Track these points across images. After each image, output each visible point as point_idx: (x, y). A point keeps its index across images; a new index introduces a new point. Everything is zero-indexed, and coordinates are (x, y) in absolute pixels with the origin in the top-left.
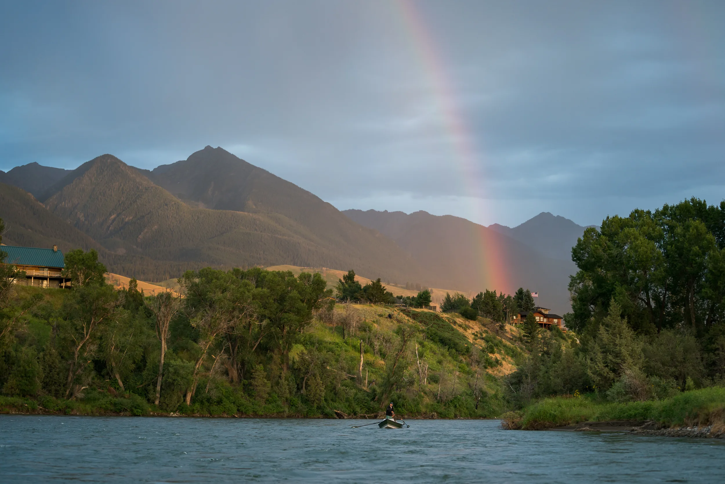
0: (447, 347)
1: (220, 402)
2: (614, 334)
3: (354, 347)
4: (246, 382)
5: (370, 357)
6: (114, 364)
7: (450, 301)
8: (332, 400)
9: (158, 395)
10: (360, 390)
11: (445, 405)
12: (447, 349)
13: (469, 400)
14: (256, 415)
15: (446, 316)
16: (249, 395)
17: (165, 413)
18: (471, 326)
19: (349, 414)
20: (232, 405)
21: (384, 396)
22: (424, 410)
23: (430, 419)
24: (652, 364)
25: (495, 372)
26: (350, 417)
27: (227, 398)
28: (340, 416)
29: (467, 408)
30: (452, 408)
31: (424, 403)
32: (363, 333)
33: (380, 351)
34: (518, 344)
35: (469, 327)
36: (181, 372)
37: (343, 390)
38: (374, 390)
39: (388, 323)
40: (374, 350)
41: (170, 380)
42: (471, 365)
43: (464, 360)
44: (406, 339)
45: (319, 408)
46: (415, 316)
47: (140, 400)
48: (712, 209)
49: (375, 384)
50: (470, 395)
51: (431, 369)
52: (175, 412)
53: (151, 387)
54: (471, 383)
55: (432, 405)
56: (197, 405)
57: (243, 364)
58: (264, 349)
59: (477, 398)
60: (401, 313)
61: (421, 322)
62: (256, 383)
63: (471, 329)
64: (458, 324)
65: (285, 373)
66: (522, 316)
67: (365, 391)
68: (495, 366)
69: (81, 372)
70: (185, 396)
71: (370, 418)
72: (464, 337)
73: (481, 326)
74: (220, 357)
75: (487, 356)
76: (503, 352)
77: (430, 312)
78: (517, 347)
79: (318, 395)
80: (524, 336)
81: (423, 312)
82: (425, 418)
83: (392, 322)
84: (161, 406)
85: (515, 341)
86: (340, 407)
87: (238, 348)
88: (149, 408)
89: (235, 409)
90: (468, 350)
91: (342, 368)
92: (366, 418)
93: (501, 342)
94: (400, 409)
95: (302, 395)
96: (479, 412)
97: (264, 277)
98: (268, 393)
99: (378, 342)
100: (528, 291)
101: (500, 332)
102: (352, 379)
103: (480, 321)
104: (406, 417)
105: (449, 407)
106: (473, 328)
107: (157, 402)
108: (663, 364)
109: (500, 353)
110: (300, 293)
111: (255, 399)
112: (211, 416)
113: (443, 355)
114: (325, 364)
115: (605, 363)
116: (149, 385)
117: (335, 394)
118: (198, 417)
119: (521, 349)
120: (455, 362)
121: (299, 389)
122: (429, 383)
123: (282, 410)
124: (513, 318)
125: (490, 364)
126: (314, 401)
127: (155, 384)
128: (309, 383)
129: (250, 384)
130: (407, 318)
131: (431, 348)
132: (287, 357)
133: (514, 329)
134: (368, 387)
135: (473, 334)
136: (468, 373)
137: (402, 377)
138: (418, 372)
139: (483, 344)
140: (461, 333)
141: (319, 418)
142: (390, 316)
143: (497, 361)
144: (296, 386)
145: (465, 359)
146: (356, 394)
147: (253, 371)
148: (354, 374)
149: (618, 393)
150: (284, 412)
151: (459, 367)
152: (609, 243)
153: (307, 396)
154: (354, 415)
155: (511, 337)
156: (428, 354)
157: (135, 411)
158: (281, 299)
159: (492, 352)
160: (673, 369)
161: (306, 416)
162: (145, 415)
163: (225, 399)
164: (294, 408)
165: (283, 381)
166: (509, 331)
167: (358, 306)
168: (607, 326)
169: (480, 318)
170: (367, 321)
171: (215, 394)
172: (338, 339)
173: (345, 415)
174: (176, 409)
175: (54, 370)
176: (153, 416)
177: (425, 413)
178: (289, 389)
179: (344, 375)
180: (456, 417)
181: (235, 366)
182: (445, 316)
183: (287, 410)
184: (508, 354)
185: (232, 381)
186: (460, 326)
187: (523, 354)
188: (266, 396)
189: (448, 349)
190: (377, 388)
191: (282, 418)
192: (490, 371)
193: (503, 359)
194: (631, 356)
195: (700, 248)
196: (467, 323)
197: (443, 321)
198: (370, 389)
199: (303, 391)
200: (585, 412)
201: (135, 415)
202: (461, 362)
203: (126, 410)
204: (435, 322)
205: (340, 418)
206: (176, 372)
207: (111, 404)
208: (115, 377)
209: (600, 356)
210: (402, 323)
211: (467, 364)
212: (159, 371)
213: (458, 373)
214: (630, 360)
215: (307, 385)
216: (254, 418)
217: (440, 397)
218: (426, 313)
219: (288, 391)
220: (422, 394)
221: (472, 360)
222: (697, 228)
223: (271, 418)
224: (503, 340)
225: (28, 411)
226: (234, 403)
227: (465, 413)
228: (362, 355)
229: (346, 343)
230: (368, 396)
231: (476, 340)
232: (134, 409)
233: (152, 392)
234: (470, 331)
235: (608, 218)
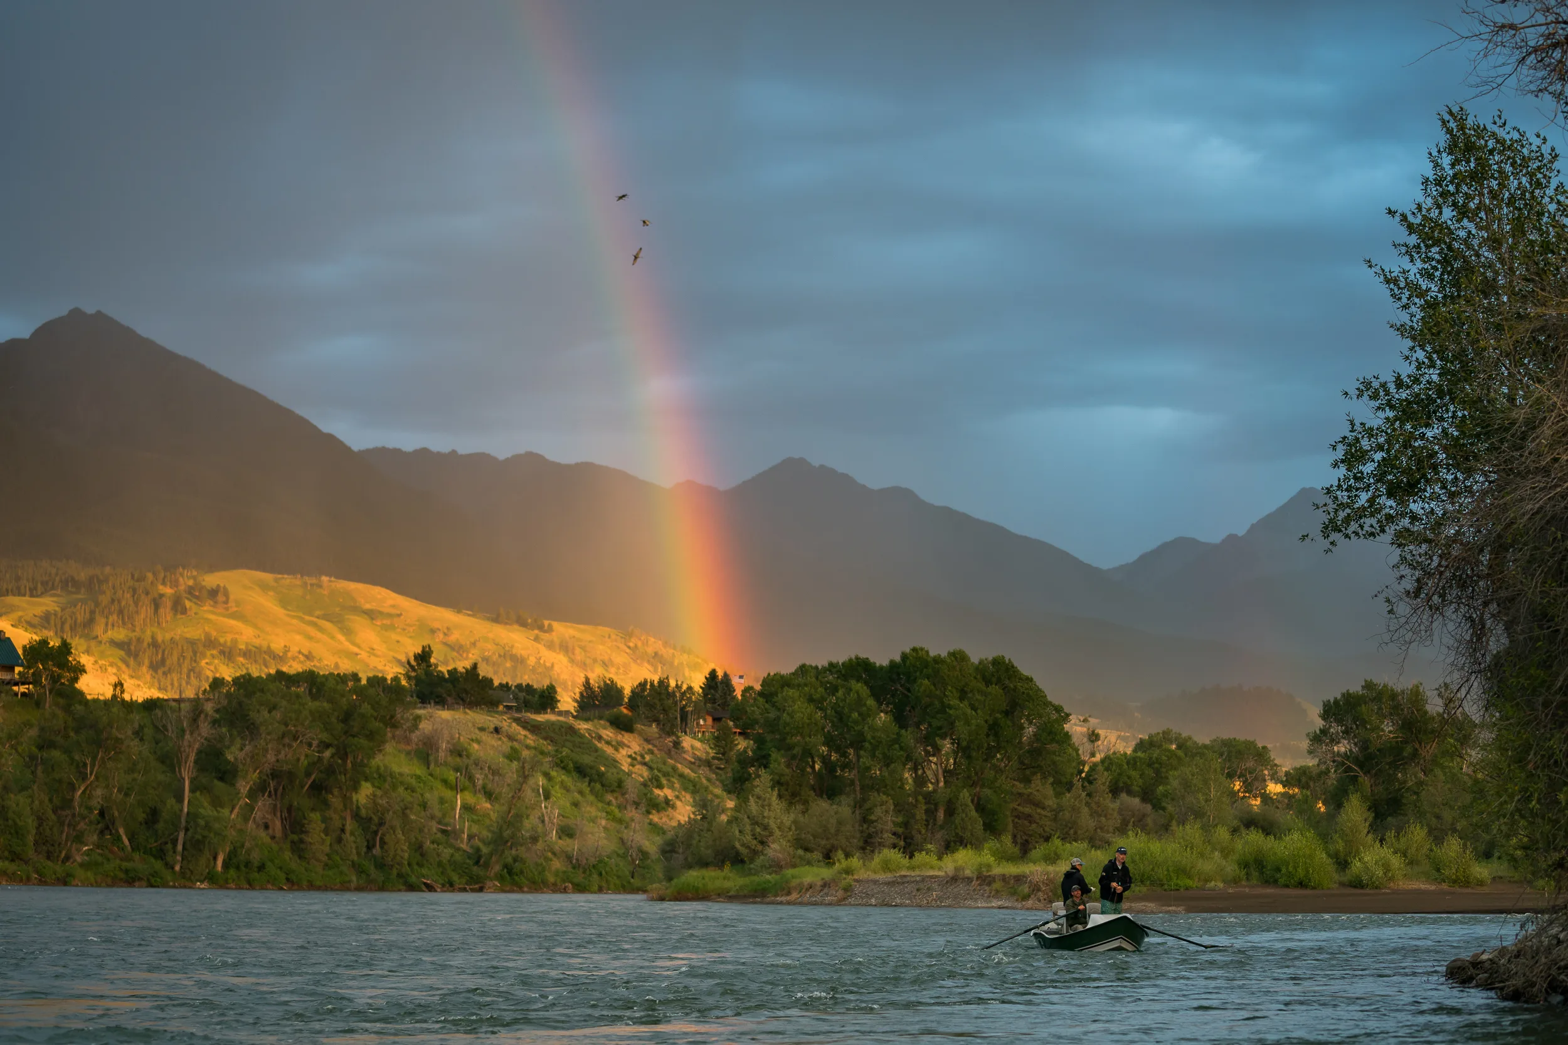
0: (587, 779)
1: (261, 868)
2: (763, 806)
3: (445, 782)
4: (295, 837)
5: (470, 798)
6: (116, 814)
7: (591, 689)
8: (418, 864)
9: (179, 858)
10: (458, 849)
11: (584, 872)
12: (587, 784)
13: (621, 864)
14: (312, 887)
15: (586, 727)
16: (300, 857)
17: (188, 884)
18: (626, 742)
19: (443, 885)
20: (279, 872)
21: (494, 859)
22: (552, 879)
23: (561, 892)
24: (803, 836)
25: (664, 819)
26: (445, 889)
27: (272, 861)
28: (430, 888)
29: (618, 877)
30: (595, 876)
31: (553, 868)
32: (458, 759)
33: (484, 787)
34: (703, 771)
35: (621, 745)
36: (217, 826)
37: (434, 849)
38: (478, 850)
39: (491, 740)
40: (474, 785)
41: (198, 837)
42: (625, 808)
43: (614, 801)
44: (526, 773)
45: (400, 875)
46: (535, 728)
47: (158, 865)
48: (881, 667)
49: (479, 839)
50: (624, 856)
51: (563, 817)
52: (202, 882)
53: (169, 846)
54: (625, 837)
55: (564, 872)
56: (232, 872)
57: (290, 809)
58: (318, 788)
59: (633, 861)
60: (514, 725)
61: (545, 739)
62: (310, 840)
63: (626, 749)
64: (604, 740)
65: (350, 825)
66: (714, 720)
67: (464, 851)
68: (664, 809)
69: (85, 827)
70: (215, 858)
71: (473, 890)
72: (614, 763)
73: (642, 742)
74: (263, 804)
75: (652, 792)
76: (677, 785)
77: (558, 721)
78: (702, 775)
79: (398, 858)
80: (714, 758)
81: (548, 721)
82: (554, 891)
83: (500, 739)
84: (183, 874)
85: (699, 766)
86: (429, 874)
87: (283, 788)
88: (168, 876)
89: (282, 876)
90: (620, 784)
91: (432, 817)
92: (467, 891)
93: (674, 769)
94: (516, 878)
95: (374, 856)
96: (636, 882)
97: (323, 684)
98: (327, 855)
99: (481, 774)
100: (726, 675)
101: (673, 753)
102: (444, 832)
103: (640, 734)
104: (526, 889)
105: (590, 875)
106: (629, 747)
107: (177, 868)
108: (815, 837)
109: (672, 788)
110: (373, 708)
111: (308, 863)
112: (251, 886)
113: (581, 793)
114: (408, 811)
115: (753, 835)
116: (166, 843)
117: (422, 855)
118: (232, 889)
119: (709, 780)
120: (600, 805)
121: (369, 848)
122: (560, 838)
123: (347, 879)
124: (698, 724)
125: (656, 806)
126: (392, 866)
127: (175, 842)
128: (387, 839)
129: (302, 841)
130: (523, 732)
131: (562, 782)
132: (351, 798)
133: (698, 744)
134: (468, 843)
135: (630, 756)
136: (620, 821)
137: (520, 831)
138: (543, 822)
139: (645, 772)
140: (609, 756)
141: (400, 890)
142: (497, 730)
143: (667, 801)
144: (366, 844)
145: (616, 798)
146: (452, 855)
147: (306, 822)
148: (446, 825)
149: (762, 867)
150: (350, 882)
151: (607, 812)
152: (767, 706)
153: (383, 858)
154: (450, 886)
155: (693, 760)
156: (557, 792)
157: (153, 881)
158: (347, 717)
159: (660, 786)
160: (823, 842)
161: (382, 888)
162: (165, 885)
163: (269, 864)
164: (363, 876)
165: (347, 836)
166: (690, 749)
167: (445, 714)
168: (759, 798)
169: (639, 726)
170: (462, 739)
171: (256, 857)
172: (419, 770)
173: (438, 887)
174: (202, 878)
175: (45, 824)
176: (174, 887)
177: (555, 884)
178: (357, 848)
179: (434, 826)
180: (600, 890)
181: (279, 814)
182: (583, 726)
183: (354, 878)
184: (686, 789)
185: (273, 837)
186: (608, 743)
187: (711, 788)
188: (325, 859)
189: (589, 784)
190: (481, 845)
191: (348, 889)
192: (655, 817)
193: (677, 797)
194: (779, 828)
195: (860, 714)
196: (619, 737)
197: (582, 736)
198: (472, 847)
199: (377, 851)
200: (727, 884)
201: (152, 886)
202: (609, 803)
203: (142, 879)
204: (568, 737)
205: (430, 891)
206: (208, 826)
207: (121, 869)
208: (117, 831)
209: (748, 828)
210: (516, 740)
211: (619, 807)
212: (181, 822)
213: (603, 822)
214: (778, 833)
215: (383, 843)
216: (309, 890)
217: (577, 860)
218: (553, 724)
219: (354, 851)
220: (549, 854)
221: (627, 801)
222: (857, 692)
223: (332, 890)
224: (679, 766)
225: (21, 880)
226: (281, 868)
227: (615, 884)
228: (459, 797)
229: (431, 775)
230: (469, 858)
231: (633, 766)
232: (151, 877)
233: (171, 853)
234: (624, 752)
235: (769, 674)
